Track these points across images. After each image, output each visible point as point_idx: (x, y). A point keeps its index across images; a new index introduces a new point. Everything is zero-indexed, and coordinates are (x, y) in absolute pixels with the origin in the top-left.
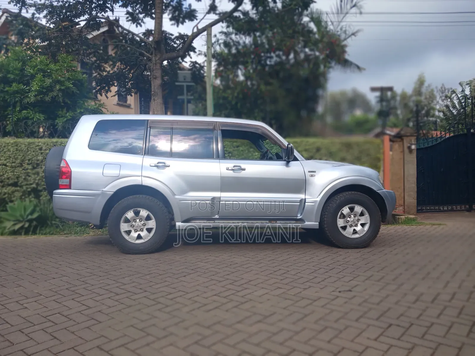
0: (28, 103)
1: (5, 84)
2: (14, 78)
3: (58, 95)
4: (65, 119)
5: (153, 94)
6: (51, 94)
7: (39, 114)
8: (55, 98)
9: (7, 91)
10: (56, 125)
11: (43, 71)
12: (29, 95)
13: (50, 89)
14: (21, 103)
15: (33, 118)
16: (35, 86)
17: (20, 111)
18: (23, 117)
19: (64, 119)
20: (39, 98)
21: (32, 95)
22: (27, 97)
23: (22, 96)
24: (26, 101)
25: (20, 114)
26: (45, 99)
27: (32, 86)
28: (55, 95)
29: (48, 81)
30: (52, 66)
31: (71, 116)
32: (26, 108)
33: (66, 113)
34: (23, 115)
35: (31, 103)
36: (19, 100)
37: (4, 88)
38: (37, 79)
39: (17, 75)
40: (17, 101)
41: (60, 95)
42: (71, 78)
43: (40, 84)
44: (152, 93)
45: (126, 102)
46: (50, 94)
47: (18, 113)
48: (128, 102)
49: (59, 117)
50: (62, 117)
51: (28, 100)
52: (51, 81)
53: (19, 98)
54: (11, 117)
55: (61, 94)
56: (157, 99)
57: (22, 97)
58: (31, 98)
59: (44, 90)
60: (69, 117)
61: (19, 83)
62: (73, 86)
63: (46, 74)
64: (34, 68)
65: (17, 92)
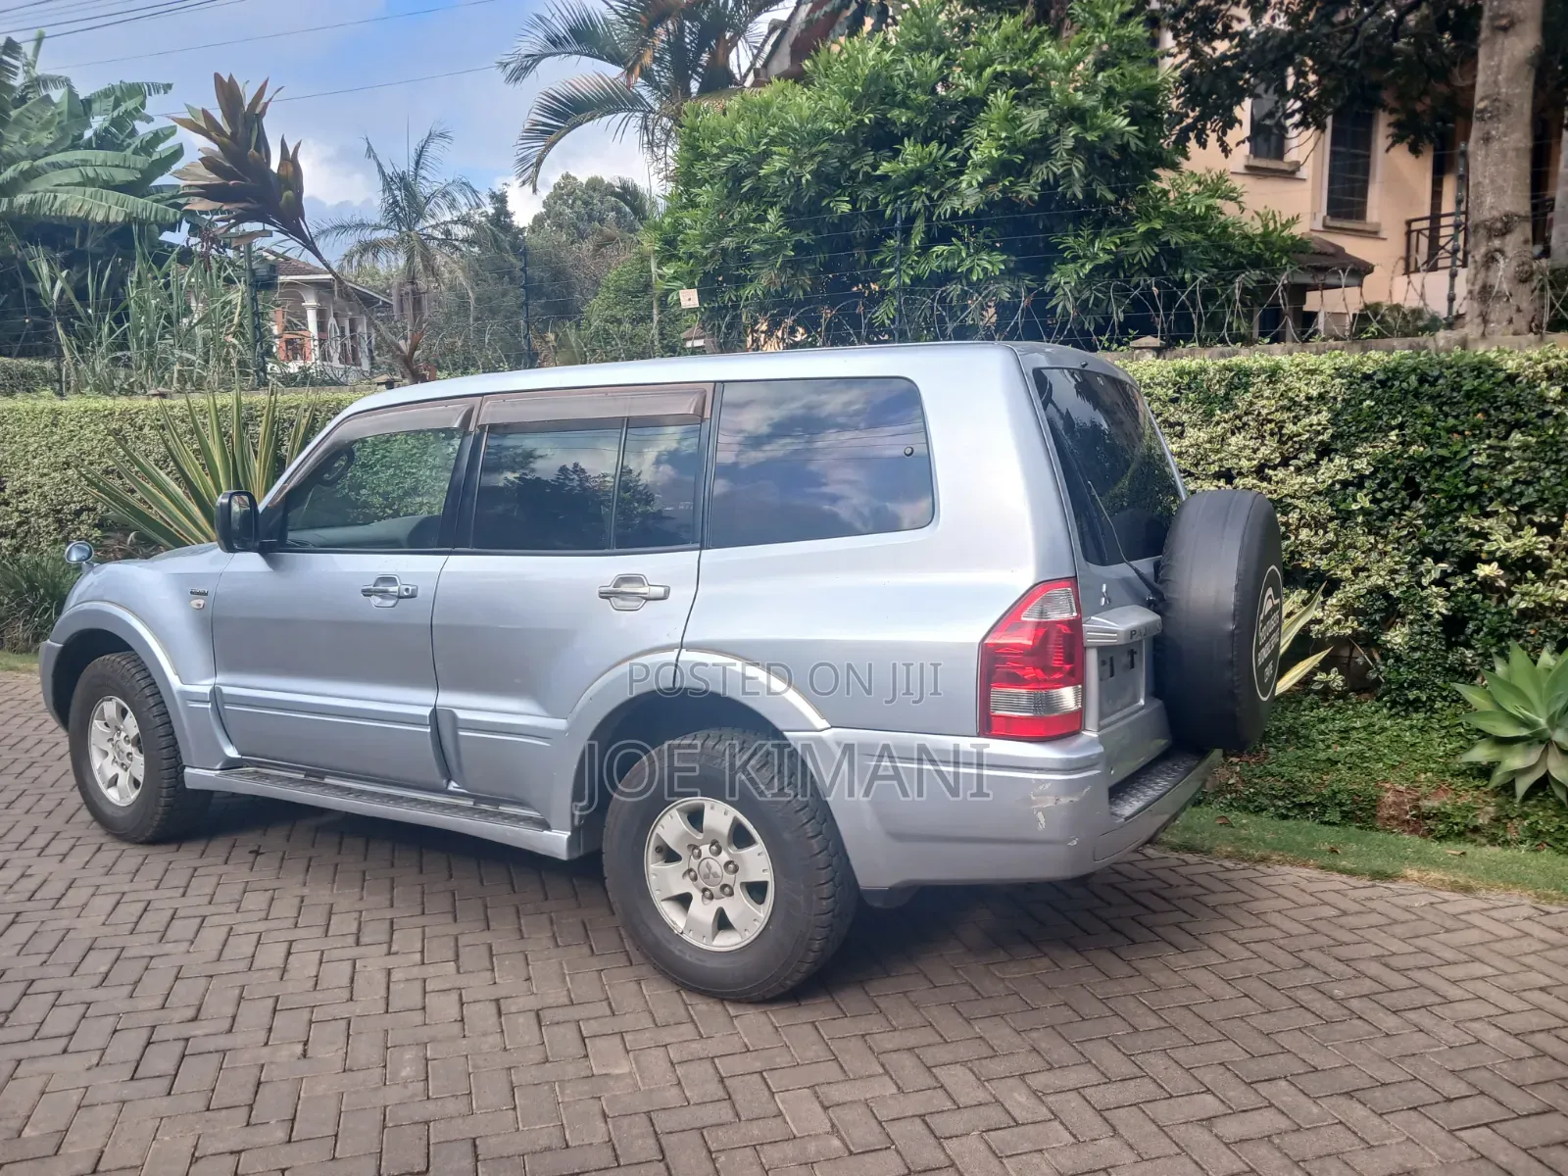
0: (954, 213)
1: (877, 148)
2: (908, 124)
3: (1068, 173)
4: (1088, 267)
5: (1482, 111)
6: (1041, 172)
7: (989, 254)
8: (1057, 184)
9: (885, 177)
10: (1052, 294)
11: (1017, 80)
12: (964, 185)
13: (1040, 149)
14: (929, 219)
15: (970, 270)
16: (984, 148)
17: (925, 249)
18: (932, 271)
19: (1083, 265)
20: (995, 191)
21: (975, 183)
22: (954, 191)
23: (934, 189)
24: (946, 207)
25: (923, 259)
26: (1019, 192)
27: (971, 147)
28: (1058, 172)
29: (1034, 118)
30: (1049, 51)
31: (1109, 252)
32: (945, 236)
33: (1092, 243)
34: (934, 265)
35: (966, 213)
36: (925, 206)
37: (875, 168)
38: (995, 114)
39: (920, 110)
40: (918, 213)
41: (1079, 171)
42: (1119, 88)
43: (1004, 135)
44: (1480, 105)
45: (1280, 153)
46: (1036, 171)
47: (918, 255)
48: (1292, 156)
49: (1064, 262)
50: (1075, 259)
51: (957, 203)
52: (1043, 113)
53: (924, 197)
54: (892, 274)
55: (1081, 165)
56: (1505, 135)
57: (935, 195)
58: (968, 195)
59: (1019, 158)
60: (1103, 258)
61: (926, 142)
62: (1129, 124)
63: (1026, 88)
64: (980, 74)
65: (917, 177)
